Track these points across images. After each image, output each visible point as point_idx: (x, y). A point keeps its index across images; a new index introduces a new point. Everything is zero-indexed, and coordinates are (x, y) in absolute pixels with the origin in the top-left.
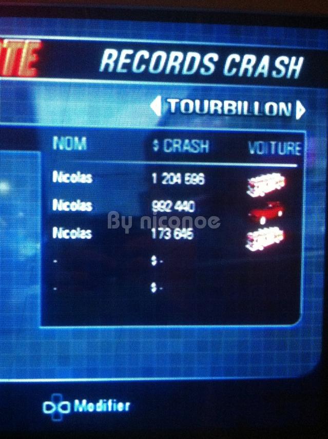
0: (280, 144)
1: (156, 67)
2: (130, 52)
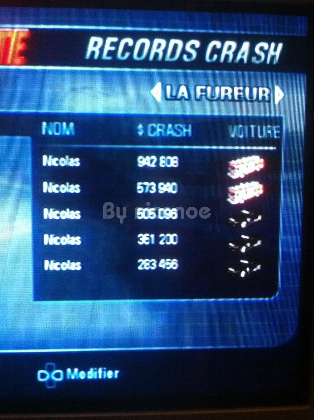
0: (259, 128)
2: (115, 39)
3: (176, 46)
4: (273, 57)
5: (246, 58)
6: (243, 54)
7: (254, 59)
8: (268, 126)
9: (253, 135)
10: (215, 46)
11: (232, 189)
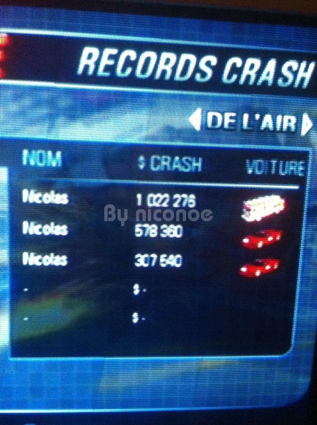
0: (281, 163)
1: (144, 70)
2: (114, 51)
3: (187, 63)
4: (303, 79)
5: (270, 79)
6: (268, 74)
7: (280, 81)
8: (292, 162)
9: (273, 171)
10: (234, 65)
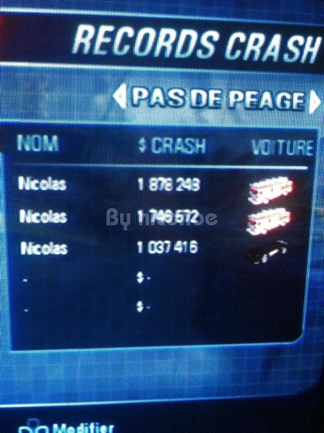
1: (143, 48)
2: (111, 28)
3: (188, 38)
4: (310, 54)
5: (276, 55)
6: (273, 50)
7: (286, 57)
8: (299, 141)
9: (280, 152)
10: (237, 40)
11: (253, 217)
